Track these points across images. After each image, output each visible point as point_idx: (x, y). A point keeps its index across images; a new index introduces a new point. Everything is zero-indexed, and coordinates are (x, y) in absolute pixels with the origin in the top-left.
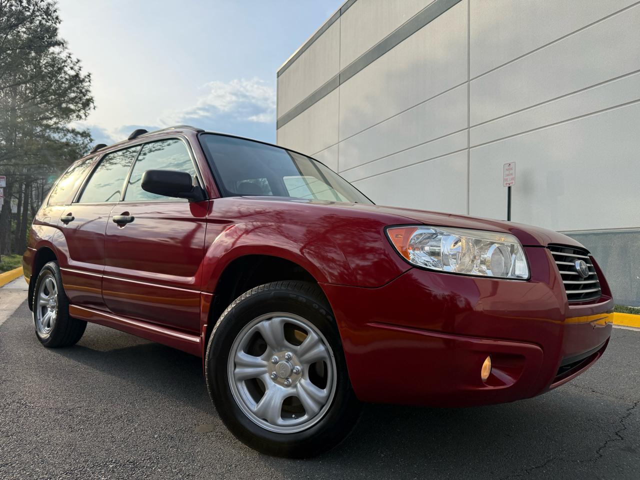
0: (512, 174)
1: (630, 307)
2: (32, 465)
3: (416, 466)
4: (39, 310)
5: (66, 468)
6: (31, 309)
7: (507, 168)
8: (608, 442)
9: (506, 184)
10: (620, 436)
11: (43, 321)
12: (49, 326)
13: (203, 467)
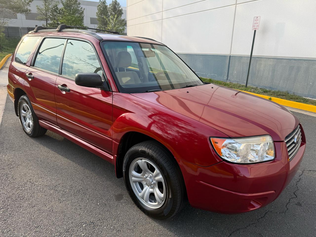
0: (257, 23)
1: (304, 97)
2: (50, 226)
3: (212, 220)
4: (22, 118)
5: (65, 228)
6: (17, 116)
7: (256, 19)
8: (290, 199)
9: (254, 28)
10: (295, 195)
11: (26, 123)
12: (29, 127)
13: (123, 225)
